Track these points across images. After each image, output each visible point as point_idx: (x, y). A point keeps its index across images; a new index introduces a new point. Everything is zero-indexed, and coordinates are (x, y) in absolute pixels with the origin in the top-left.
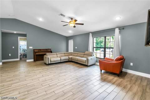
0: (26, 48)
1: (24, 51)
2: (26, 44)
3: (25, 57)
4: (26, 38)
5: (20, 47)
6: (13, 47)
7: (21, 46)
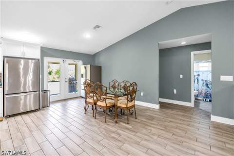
0: (209, 78)
1: (207, 85)
2: (210, 69)
3: (208, 100)
4: (209, 51)
5: (199, 75)
6: (181, 76)
7: (200, 73)
